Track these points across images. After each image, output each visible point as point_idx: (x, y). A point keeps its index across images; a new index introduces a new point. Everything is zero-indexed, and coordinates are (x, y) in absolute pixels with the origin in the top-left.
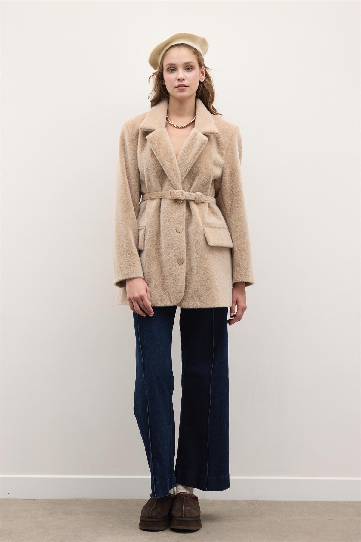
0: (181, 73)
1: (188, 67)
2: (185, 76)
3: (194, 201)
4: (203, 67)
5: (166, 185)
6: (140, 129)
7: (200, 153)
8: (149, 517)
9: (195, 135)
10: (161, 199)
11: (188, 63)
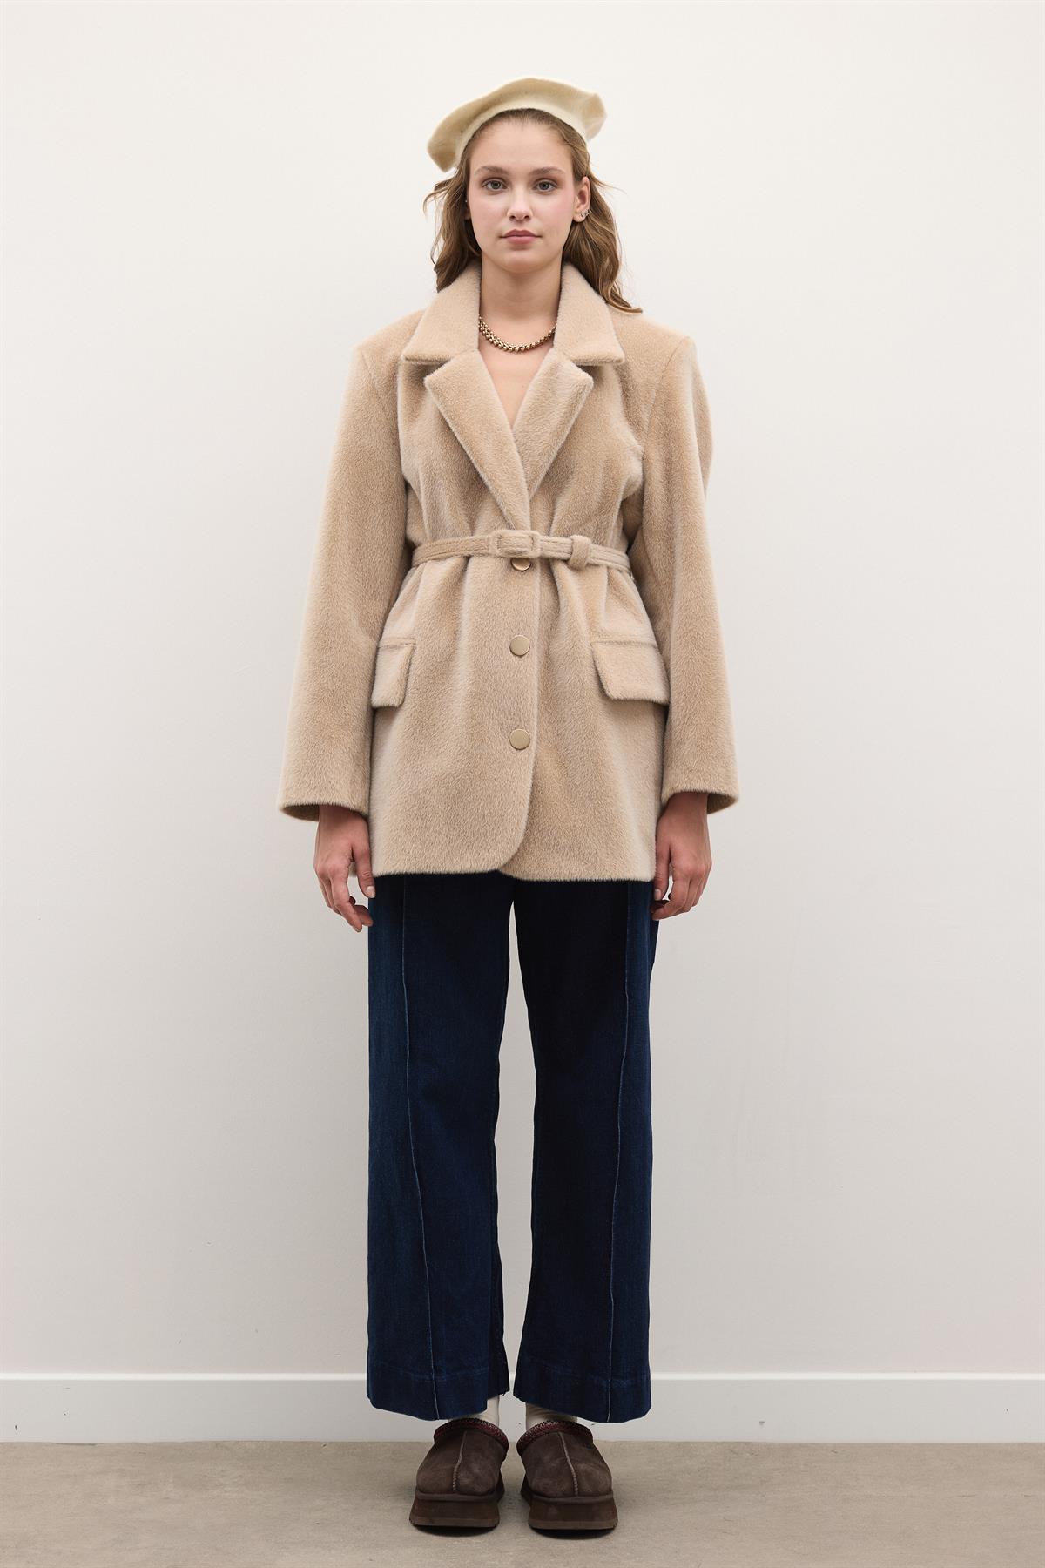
0: (520, 199)
1: (543, 182)
2: (531, 208)
3: (566, 561)
4: (586, 179)
5: (486, 516)
6: (407, 359)
7: (572, 422)
8: (450, 1491)
9: (554, 370)
10: (468, 558)
11: (544, 171)
